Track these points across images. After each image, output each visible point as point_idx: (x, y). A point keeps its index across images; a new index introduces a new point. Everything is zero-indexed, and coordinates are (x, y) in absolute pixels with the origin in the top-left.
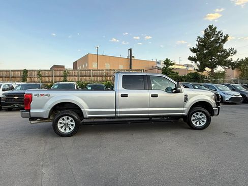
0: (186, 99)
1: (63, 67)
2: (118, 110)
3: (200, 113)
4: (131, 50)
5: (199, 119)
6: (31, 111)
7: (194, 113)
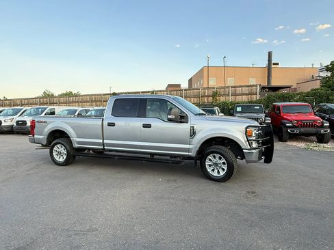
0: (193, 133)
1: (179, 86)
2: (105, 141)
3: (217, 156)
4: (270, 54)
5: (216, 164)
6: (35, 136)
7: (209, 154)
